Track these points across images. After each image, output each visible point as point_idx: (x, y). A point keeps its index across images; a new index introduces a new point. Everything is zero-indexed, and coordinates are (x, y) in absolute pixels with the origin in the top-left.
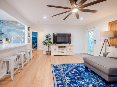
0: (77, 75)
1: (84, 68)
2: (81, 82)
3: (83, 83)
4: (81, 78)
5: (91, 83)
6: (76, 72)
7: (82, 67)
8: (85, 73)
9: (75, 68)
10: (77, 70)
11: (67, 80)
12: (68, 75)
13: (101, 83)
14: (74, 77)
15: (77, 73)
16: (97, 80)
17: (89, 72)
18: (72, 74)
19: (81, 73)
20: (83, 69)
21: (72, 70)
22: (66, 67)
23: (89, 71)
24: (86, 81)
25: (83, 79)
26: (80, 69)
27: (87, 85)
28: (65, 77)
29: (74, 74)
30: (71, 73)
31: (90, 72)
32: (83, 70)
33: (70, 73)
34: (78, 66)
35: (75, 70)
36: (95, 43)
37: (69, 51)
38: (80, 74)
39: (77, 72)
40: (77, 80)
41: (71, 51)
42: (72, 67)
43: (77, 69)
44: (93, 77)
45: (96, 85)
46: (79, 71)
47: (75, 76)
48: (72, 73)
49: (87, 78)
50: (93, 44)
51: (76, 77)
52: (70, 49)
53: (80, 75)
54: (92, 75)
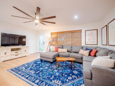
2: (41, 69)
3: (42, 69)
4: (40, 67)
6: (36, 65)
7: (39, 61)
11: (32, 72)
12: (31, 69)
13: (50, 64)
15: (37, 66)
16: (48, 64)
21: (33, 65)
22: (27, 65)
25: (41, 67)
26: (38, 63)
28: (30, 71)
29: (36, 67)
32: (40, 62)
33: (32, 68)
34: (36, 62)
35: (35, 65)
36: (44, 44)
37: (24, 52)
41: (26, 52)
43: (36, 63)
46: (38, 64)
47: (37, 67)
48: (34, 67)
50: (42, 45)
52: (25, 51)
53: (39, 66)
54: (45, 63)
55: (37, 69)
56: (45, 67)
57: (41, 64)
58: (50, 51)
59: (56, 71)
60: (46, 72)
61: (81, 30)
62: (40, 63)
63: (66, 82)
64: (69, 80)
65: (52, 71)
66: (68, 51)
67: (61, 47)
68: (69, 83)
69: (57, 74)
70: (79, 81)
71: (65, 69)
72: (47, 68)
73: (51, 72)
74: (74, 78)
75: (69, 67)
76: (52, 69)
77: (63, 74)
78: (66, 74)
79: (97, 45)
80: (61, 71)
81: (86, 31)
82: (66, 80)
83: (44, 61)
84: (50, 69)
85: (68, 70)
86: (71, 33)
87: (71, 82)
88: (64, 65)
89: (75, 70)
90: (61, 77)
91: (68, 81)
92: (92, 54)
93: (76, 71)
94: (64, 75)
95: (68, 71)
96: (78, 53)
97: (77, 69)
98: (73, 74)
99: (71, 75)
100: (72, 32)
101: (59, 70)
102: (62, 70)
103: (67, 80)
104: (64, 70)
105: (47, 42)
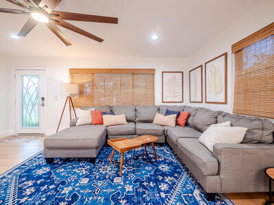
0: (45, 187)
1: (45, 166)
2: (66, 190)
3: (70, 188)
4: (59, 185)
5: (79, 176)
6: (35, 185)
7: (39, 167)
8: (57, 171)
9: (24, 181)
10: (33, 179)
13: (88, 167)
14: (44, 196)
15: (42, 184)
16: (81, 167)
17: (60, 165)
18: (30, 196)
19: (49, 178)
20: (44, 169)
23: (60, 163)
24: (71, 182)
26: (40, 172)
27: (78, 185)
29: (38, 191)
30: (26, 198)
31: (62, 164)
32: (48, 169)
33: (23, 200)
34: (28, 171)
35: (30, 183)
36: (43, 105)
38: (48, 181)
39: (39, 182)
40: (55, 195)
42: (13, 185)
43: (29, 178)
44: (74, 168)
45: (86, 174)
46: (39, 177)
47: (45, 191)
48: (28, 193)
49: (68, 177)
50: (36, 107)
51: (47, 193)
53: (52, 183)
54: (69, 166)
55: (48, 198)
56: (76, 181)
57: (58, 175)
58: (73, 125)
59: (117, 180)
60: (89, 195)
61: (154, 70)
62: (50, 173)
63: (163, 200)
64: (165, 192)
65: (111, 185)
66: (128, 121)
67: (108, 111)
68: (169, 199)
69: (129, 188)
70: (185, 187)
71: (138, 167)
72: (85, 181)
73: (109, 191)
74: (170, 183)
75: (144, 160)
76: (105, 178)
77: (143, 182)
78: (149, 180)
79: (182, 102)
80: (132, 177)
81: (163, 72)
82: (160, 196)
83: (61, 159)
84: (99, 179)
85: (147, 168)
86: (131, 76)
87: (172, 194)
88: (130, 159)
89: (160, 162)
90: (144, 193)
91: (166, 197)
92: (182, 120)
93: (164, 166)
94: (145, 184)
95: (150, 171)
96: (150, 121)
97: (162, 161)
98: (164, 174)
99: (161, 178)
100: (134, 72)
101: (125, 175)
102: (133, 172)
103: (163, 195)
104: (138, 171)
105: (55, 99)
